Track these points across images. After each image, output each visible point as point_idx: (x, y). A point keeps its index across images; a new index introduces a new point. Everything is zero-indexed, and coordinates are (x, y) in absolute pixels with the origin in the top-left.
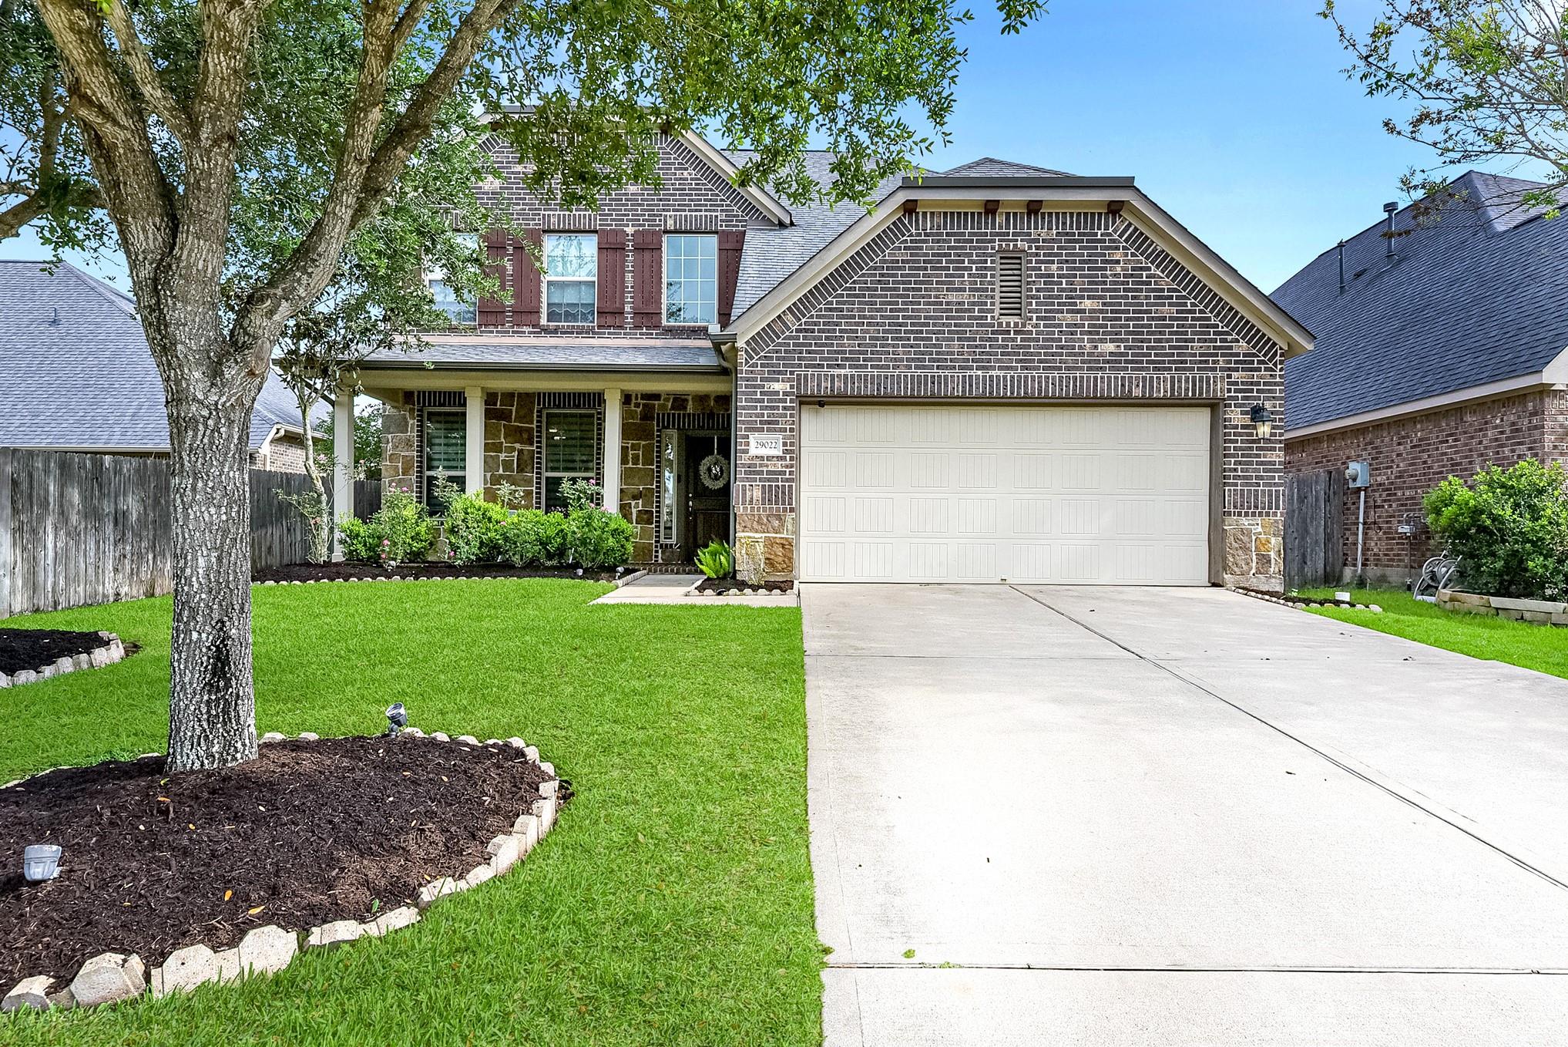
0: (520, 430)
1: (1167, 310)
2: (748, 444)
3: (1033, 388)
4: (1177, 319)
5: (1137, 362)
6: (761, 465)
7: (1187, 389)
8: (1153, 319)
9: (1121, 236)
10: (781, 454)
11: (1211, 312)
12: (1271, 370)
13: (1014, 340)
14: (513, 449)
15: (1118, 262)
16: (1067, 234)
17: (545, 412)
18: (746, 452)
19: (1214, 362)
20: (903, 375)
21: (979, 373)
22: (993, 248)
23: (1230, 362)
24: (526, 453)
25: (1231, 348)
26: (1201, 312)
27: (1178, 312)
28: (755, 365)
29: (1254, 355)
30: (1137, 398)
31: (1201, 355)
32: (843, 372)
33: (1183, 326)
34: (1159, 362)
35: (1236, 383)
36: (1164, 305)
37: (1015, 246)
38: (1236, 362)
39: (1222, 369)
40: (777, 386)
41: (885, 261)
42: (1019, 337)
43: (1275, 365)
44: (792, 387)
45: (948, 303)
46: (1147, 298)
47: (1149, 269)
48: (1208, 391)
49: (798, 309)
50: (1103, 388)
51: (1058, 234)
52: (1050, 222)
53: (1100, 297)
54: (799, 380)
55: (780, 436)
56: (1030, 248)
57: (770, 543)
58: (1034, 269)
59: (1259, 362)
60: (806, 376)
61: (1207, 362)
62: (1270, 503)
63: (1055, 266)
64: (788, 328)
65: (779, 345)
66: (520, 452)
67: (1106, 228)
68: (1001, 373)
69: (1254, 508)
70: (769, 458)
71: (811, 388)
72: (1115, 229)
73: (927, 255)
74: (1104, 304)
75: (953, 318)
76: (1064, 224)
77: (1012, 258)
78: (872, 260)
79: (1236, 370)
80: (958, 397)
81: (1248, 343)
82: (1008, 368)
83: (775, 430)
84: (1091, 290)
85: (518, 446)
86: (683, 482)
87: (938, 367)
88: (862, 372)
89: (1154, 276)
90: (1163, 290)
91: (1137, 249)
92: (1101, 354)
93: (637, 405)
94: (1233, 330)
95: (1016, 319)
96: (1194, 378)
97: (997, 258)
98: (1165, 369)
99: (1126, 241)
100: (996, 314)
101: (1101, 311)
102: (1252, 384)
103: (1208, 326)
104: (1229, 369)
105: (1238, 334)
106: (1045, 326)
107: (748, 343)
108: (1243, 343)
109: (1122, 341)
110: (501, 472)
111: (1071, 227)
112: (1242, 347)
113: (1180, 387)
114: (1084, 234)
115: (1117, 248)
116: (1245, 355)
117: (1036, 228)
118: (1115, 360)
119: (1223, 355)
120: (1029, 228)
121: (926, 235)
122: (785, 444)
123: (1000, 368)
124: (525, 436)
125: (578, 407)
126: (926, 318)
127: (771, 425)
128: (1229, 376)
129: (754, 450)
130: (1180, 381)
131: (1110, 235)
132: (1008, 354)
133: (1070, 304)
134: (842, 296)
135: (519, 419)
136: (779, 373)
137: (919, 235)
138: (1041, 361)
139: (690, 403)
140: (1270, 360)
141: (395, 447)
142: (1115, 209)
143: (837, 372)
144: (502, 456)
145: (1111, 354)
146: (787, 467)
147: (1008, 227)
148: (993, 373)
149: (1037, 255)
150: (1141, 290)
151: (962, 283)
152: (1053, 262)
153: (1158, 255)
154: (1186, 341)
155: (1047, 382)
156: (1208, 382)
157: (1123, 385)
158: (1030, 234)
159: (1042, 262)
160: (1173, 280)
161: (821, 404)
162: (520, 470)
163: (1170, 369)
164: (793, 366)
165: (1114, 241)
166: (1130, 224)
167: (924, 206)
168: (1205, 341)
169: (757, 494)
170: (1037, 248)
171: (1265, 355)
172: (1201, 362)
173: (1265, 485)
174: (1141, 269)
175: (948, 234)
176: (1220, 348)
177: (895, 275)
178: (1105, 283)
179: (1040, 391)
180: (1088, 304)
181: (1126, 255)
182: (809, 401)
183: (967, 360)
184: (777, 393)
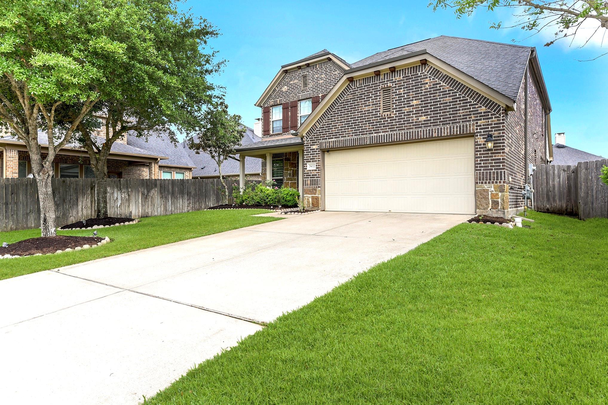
0: (293, 163)
1: (448, 99)
2: (307, 166)
3: (394, 138)
4: (452, 102)
5: (435, 123)
6: (310, 173)
7: (457, 131)
8: (442, 104)
9: (428, 73)
10: (316, 169)
11: (468, 96)
12: (498, 117)
13: (387, 121)
14: (291, 170)
15: (427, 83)
16: (407, 77)
18: (306, 169)
19: (469, 118)
20: (350, 138)
21: (375, 135)
22: (380, 88)
23: (477, 117)
24: (294, 171)
25: (477, 110)
26: (463, 97)
27: (453, 99)
28: (308, 141)
29: (489, 112)
30: (435, 137)
31: (463, 116)
32: (332, 140)
33: (455, 105)
34: (444, 121)
35: (480, 126)
36: (446, 97)
37: (387, 85)
38: (480, 116)
39: (473, 120)
40: (314, 147)
41: (345, 100)
42: (389, 119)
43: (500, 115)
44: (318, 147)
45: (365, 111)
46: (439, 95)
47: (440, 83)
48: (467, 131)
49: (320, 121)
50: (421, 135)
51: (403, 77)
52: (400, 74)
53: (420, 99)
54: (320, 144)
55: (315, 163)
56: (393, 85)
57: (313, 198)
58: (394, 93)
59: (492, 115)
60: (322, 143)
61: (466, 118)
62: (497, 177)
64: (317, 128)
65: (315, 133)
67: (422, 71)
68: (383, 134)
70: (313, 170)
71: (324, 146)
72: (425, 70)
73: (358, 95)
74: (421, 101)
75: (366, 116)
76: (405, 73)
77: (387, 90)
78: (340, 100)
79: (481, 120)
80: (368, 144)
81: (486, 107)
82: (385, 132)
84: (416, 97)
85: (292, 168)
87: (362, 135)
88: (338, 139)
89: (442, 86)
90: (446, 91)
91: (434, 77)
92: (420, 122)
94: (478, 102)
95: (389, 113)
96: (460, 126)
97: (382, 91)
98: (447, 124)
99: (430, 74)
100: (381, 112)
101: (420, 104)
102: (488, 125)
103: (466, 103)
104: (477, 120)
105: (481, 104)
106: (399, 114)
107: (306, 134)
108: (483, 108)
109: (428, 115)
110: (288, 177)
111: (408, 74)
113: (454, 131)
114: (413, 75)
115: (427, 78)
116: (484, 113)
117: (395, 77)
118: (426, 124)
119: (474, 114)
120: (392, 78)
121: (358, 88)
122: (316, 166)
123: (383, 132)
124: (294, 165)
126: (358, 117)
127: (313, 160)
128: (477, 123)
130: (454, 128)
131: (424, 73)
132: (386, 126)
133: (408, 104)
134: (332, 114)
135: (293, 160)
136: (315, 142)
137: (355, 88)
138: (397, 128)
140: (497, 113)
142: (424, 63)
143: (330, 140)
144: (289, 172)
145: (424, 121)
146: (317, 173)
147: (384, 79)
148: (380, 134)
149: (395, 87)
150: (437, 93)
151: (369, 103)
152: (401, 89)
153: (444, 77)
154: (456, 111)
155: (399, 135)
156: (467, 127)
157: (429, 133)
158: (392, 80)
159: (397, 89)
160: (450, 86)
161: (328, 151)
162: (293, 176)
163: (450, 123)
164: (318, 140)
165: (425, 75)
166: (432, 67)
167: (355, 78)
168: (465, 109)
169: (309, 182)
170: (395, 84)
171: (495, 111)
172: (463, 119)
173: (495, 169)
174: (437, 84)
175: (364, 86)
176: (472, 111)
177: (348, 104)
178: (422, 93)
179: (397, 139)
180: (415, 102)
181: (430, 80)
182: (325, 151)
183: (371, 131)
184: (314, 149)
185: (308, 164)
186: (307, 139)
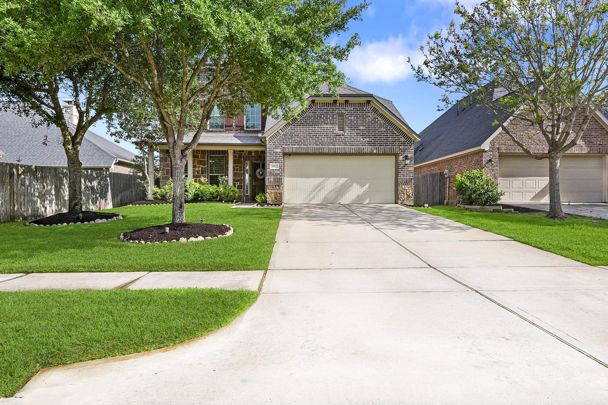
0: (202, 161)
1: (383, 130)
2: (269, 166)
3: (347, 151)
4: (385, 132)
5: (375, 143)
6: (273, 172)
7: (388, 151)
8: (379, 132)
9: (370, 109)
10: (279, 169)
11: (394, 130)
12: (410, 145)
13: (342, 137)
14: (200, 167)
15: (369, 116)
16: (356, 109)
17: (209, 156)
18: (269, 168)
19: (395, 143)
20: (312, 147)
21: (332, 146)
22: (336, 112)
23: (399, 143)
24: (204, 168)
25: (400, 139)
26: (392, 130)
27: (386, 130)
28: (271, 145)
29: (406, 141)
30: (375, 153)
31: (392, 141)
32: (295, 146)
33: (387, 134)
34: (380, 143)
35: (401, 149)
36: (382, 128)
37: (342, 112)
38: (401, 143)
39: (397, 145)
40: (277, 150)
41: (307, 116)
42: (343, 137)
43: (411, 144)
44: (281, 150)
45: (324, 128)
46: (377, 126)
47: (378, 118)
48: (394, 151)
49: (283, 129)
50: (366, 151)
51: (353, 109)
52: (351, 105)
53: (365, 126)
54: (283, 148)
55: (278, 164)
56: (346, 112)
57: (276, 193)
58: (347, 118)
59: (407, 143)
60: (285, 147)
61: (393, 143)
62: (410, 181)
64: (280, 134)
65: (278, 139)
66: (202, 168)
67: (366, 107)
68: (338, 147)
69: (406, 183)
70: (275, 170)
71: (287, 151)
72: (368, 107)
73: (318, 114)
74: (366, 128)
75: (325, 132)
76: (355, 106)
77: (341, 115)
78: (303, 116)
79: (401, 145)
80: (327, 153)
81: (404, 138)
82: (340, 145)
83: (277, 162)
84: (362, 124)
85: (201, 166)
86: (251, 177)
87: (321, 145)
88: (301, 146)
89: (379, 120)
90: (382, 124)
91: (375, 113)
92: (365, 141)
93: (237, 154)
94: (400, 135)
95: (342, 132)
96: (390, 148)
97: (337, 115)
98: (382, 145)
99: (372, 111)
100: (337, 130)
101: (365, 130)
102: (405, 149)
103: (393, 134)
104: (399, 145)
105: (402, 136)
106: (350, 134)
107: (269, 138)
109: (371, 138)
110: (196, 174)
111: (357, 107)
112: (403, 139)
113: (386, 150)
114: (361, 109)
115: (369, 112)
116: (403, 142)
117: (347, 107)
118: (369, 143)
119: (398, 142)
120: (346, 107)
121: (318, 109)
122: (280, 166)
123: (338, 145)
124: (203, 163)
125: (219, 154)
126: (318, 131)
127: (276, 161)
128: (399, 147)
129: (271, 168)
130: (386, 149)
131: (367, 109)
132: (340, 141)
133: (357, 128)
134: (295, 125)
135: (201, 158)
136: (278, 147)
137: (316, 109)
138: (349, 143)
139: (253, 153)
140: (410, 143)
141: (164, 167)
142: (368, 102)
143: (294, 146)
144: (197, 169)
145: (368, 141)
146: (280, 172)
147: (340, 107)
148: (336, 147)
149: (348, 114)
150: (376, 124)
151: (328, 122)
152: (352, 116)
153: (380, 115)
154: (388, 138)
155: (351, 149)
156: (394, 149)
157: (371, 150)
158: (346, 109)
159: (349, 116)
160: (384, 121)
161: (290, 155)
162: (202, 173)
163: (384, 145)
164: (282, 145)
165: (368, 111)
166: (373, 106)
167: (317, 101)
168: (393, 138)
169: (272, 180)
170: (348, 112)
171: (409, 142)
172: (392, 143)
173: (409, 176)
174: (376, 118)
175: (323, 109)
176: (397, 140)
177: (310, 120)
178: (366, 122)
179: (349, 151)
180: (361, 128)
181: (372, 114)
182: (286, 154)
183: (329, 143)
184: (277, 152)
185: (271, 164)
186: (270, 143)
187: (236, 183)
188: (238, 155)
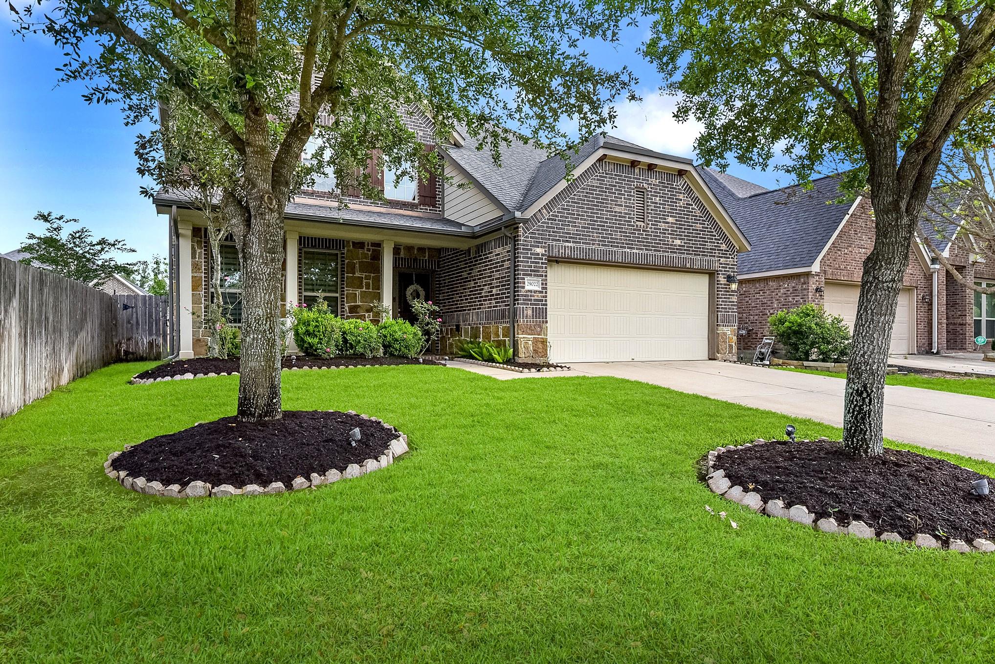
1: (699, 226)
2: (524, 283)
3: (650, 260)
4: (702, 231)
5: (688, 250)
6: (531, 296)
7: (705, 265)
8: (694, 230)
9: (683, 187)
10: (540, 289)
12: (733, 258)
13: (642, 235)
15: (681, 200)
16: (663, 183)
17: (304, 251)
18: (524, 287)
19: (715, 253)
20: (597, 249)
21: (629, 250)
22: (634, 185)
25: (720, 247)
26: (710, 228)
27: (702, 227)
28: (527, 237)
29: (728, 251)
30: (688, 268)
31: (711, 249)
32: (569, 244)
33: (704, 234)
34: (696, 251)
35: (721, 264)
36: (697, 223)
37: (642, 186)
38: (722, 254)
39: (718, 257)
40: (539, 250)
41: (588, 185)
42: (644, 233)
44: (545, 251)
45: (615, 212)
46: (692, 219)
47: (692, 205)
48: (710, 267)
49: (549, 207)
50: (677, 263)
51: (659, 182)
52: (656, 176)
53: (675, 217)
54: (549, 247)
55: (540, 279)
56: (648, 188)
57: (535, 341)
58: (650, 199)
59: (729, 254)
60: (552, 245)
61: (712, 253)
62: (733, 320)
63: (658, 198)
64: (544, 217)
65: (539, 226)
67: (677, 182)
68: (637, 252)
69: (727, 321)
70: (535, 292)
71: (555, 253)
72: (680, 183)
73: (606, 185)
74: (676, 220)
75: (617, 220)
76: (662, 177)
77: (641, 191)
80: (620, 263)
81: (726, 245)
82: (640, 249)
83: (538, 276)
84: (671, 213)
87: (611, 246)
88: (579, 246)
89: (694, 209)
90: (697, 216)
91: (689, 195)
92: (675, 246)
94: (721, 238)
95: (642, 224)
96: (708, 260)
97: (635, 191)
98: (698, 255)
99: (684, 190)
100: (635, 220)
101: (675, 224)
102: (727, 264)
103: (712, 235)
104: (720, 257)
105: (723, 240)
106: (654, 229)
108: (724, 245)
109: (683, 239)
111: (664, 180)
112: (724, 247)
113: (703, 264)
114: (669, 184)
115: (681, 193)
116: (725, 251)
117: (651, 178)
118: (680, 249)
119: (717, 250)
121: (606, 174)
122: (542, 284)
123: (637, 249)
126: (606, 219)
127: (535, 273)
128: (720, 260)
129: (528, 288)
130: (703, 261)
131: (678, 186)
132: (640, 242)
133: (664, 219)
134: (569, 202)
136: (539, 242)
137: (603, 173)
138: (653, 247)
140: (733, 254)
142: (680, 173)
143: (567, 244)
145: (679, 246)
146: (543, 297)
147: (640, 176)
148: (634, 251)
149: (651, 191)
150: (690, 215)
151: (621, 202)
153: (696, 199)
154: (705, 242)
155: (655, 258)
156: (713, 263)
157: (683, 262)
158: (648, 181)
159: (653, 196)
160: (701, 212)
161: (557, 262)
163: (700, 255)
164: (546, 239)
165: (679, 189)
166: (686, 182)
168: (712, 242)
169: (530, 312)
170: (651, 188)
171: (731, 251)
172: (710, 252)
173: (731, 312)
174: (690, 205)
175: (615, 175)
176: (717, 246)
177: (593, 194)
178: (676, 210)
179: (652, 262)
180: (670, 220)
181: (684, 197)
182: (554, 260)
183: (623, 243)
184: (538, 254)
185: (527, 278)
186: (526, 233)
187: (367, 315)
188: (369, 253)
